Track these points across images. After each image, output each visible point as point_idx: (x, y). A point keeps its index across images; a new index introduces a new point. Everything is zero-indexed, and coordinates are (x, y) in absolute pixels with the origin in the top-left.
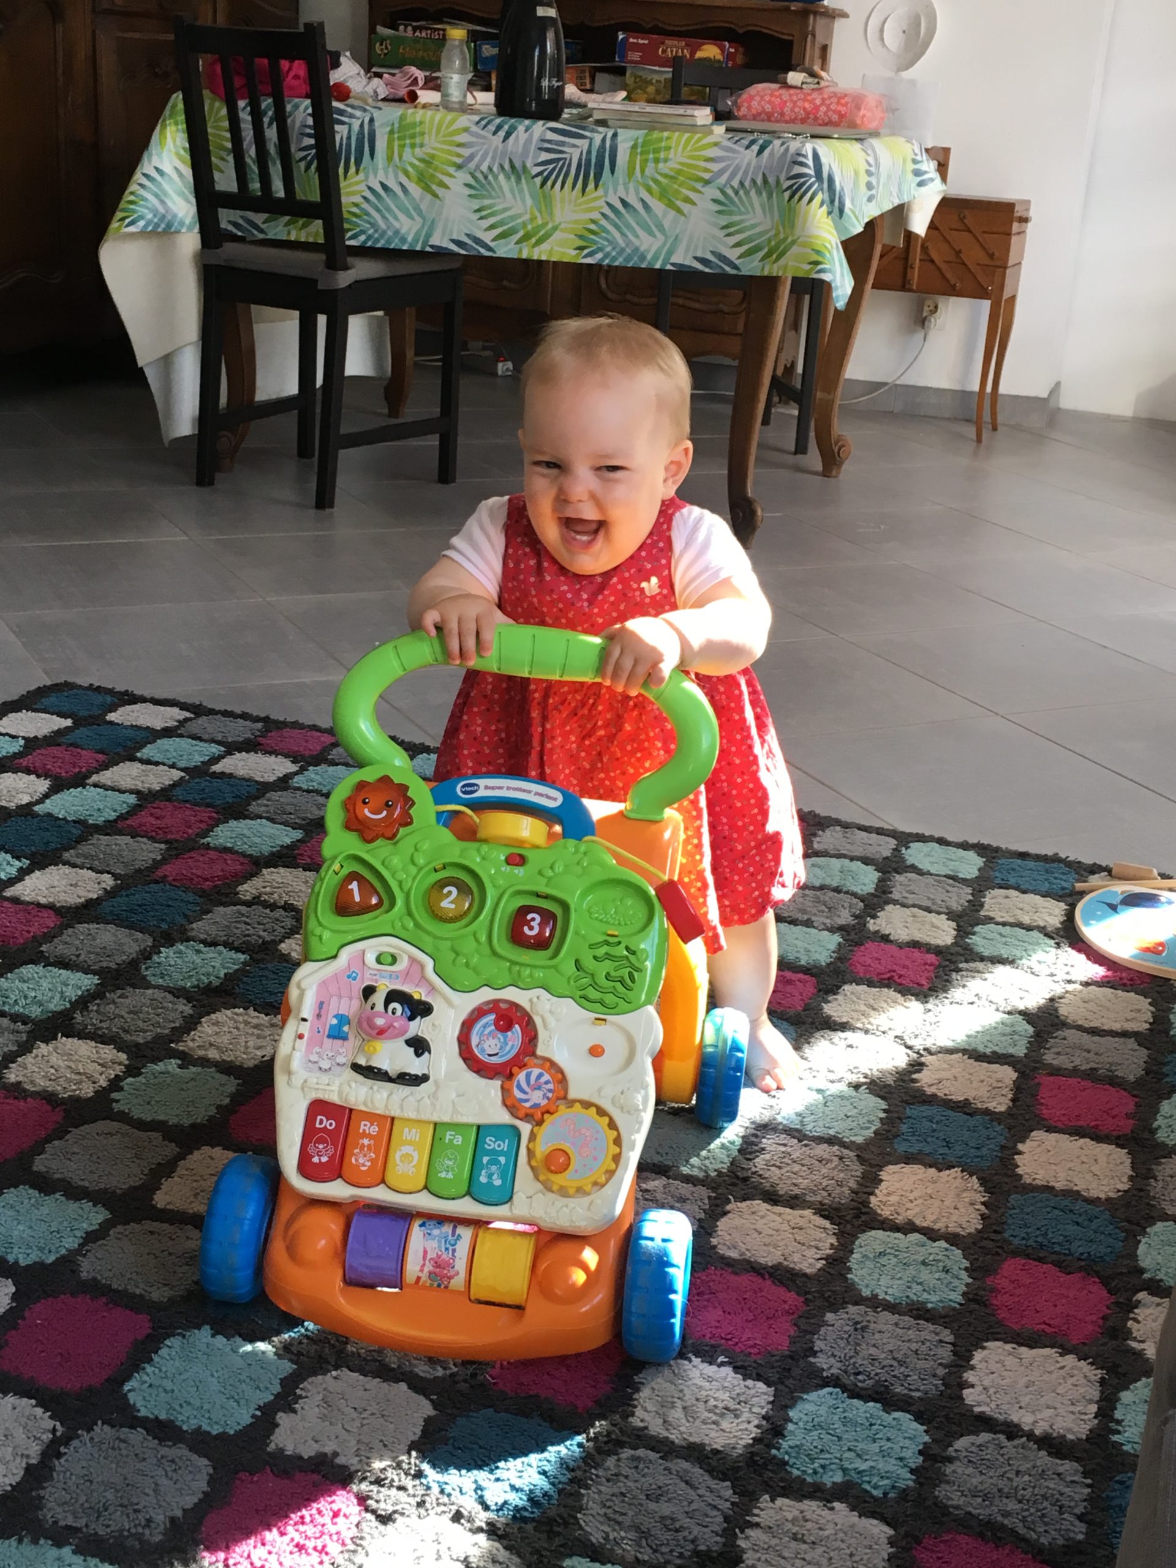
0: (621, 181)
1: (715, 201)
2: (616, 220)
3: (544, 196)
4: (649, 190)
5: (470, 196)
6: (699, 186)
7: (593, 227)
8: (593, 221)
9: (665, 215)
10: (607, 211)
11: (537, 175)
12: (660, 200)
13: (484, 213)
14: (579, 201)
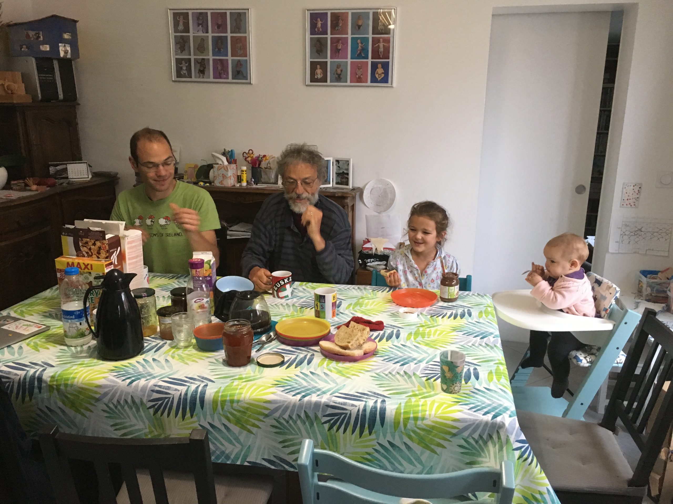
0: (389, 431)
1: (460, 446)
2: (385, 454)
3: (331, 435)
4: (410, 437)
5: (275, 433)
6: (448, 437)
7: (369, 457)
8: (369, 454)
9: (422, 453)
10: (378, 448)
11: (325, 422)
12: (418, 444)
13: (286, 444)
14: (357, 441)
